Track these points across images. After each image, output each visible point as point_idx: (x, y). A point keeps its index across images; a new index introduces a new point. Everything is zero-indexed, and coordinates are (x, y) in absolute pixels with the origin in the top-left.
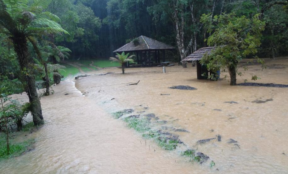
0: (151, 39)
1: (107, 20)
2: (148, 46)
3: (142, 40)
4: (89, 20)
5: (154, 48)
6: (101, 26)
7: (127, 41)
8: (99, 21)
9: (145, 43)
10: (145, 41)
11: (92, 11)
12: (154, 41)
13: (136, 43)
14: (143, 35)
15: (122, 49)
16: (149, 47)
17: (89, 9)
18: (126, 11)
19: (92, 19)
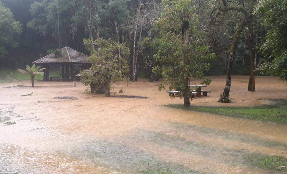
0: (76, 51)
1: (32, 24)
2: (70, 58)
3: (66, 52)
4: (6, 23)
5: (76, 62)
6: (22, 31)
7: (49, 51)
8: (19, 26)
9: (68, 55)
10: (68, 54)
11: (11, 13)
12: (80, 53)
13: (58, 55)
14: (68, 46)
15: (40, 60)
16: (71, 60)
17: (8, 10)
18: (52, 17)
19: (10, 23)
